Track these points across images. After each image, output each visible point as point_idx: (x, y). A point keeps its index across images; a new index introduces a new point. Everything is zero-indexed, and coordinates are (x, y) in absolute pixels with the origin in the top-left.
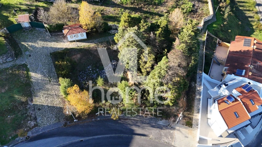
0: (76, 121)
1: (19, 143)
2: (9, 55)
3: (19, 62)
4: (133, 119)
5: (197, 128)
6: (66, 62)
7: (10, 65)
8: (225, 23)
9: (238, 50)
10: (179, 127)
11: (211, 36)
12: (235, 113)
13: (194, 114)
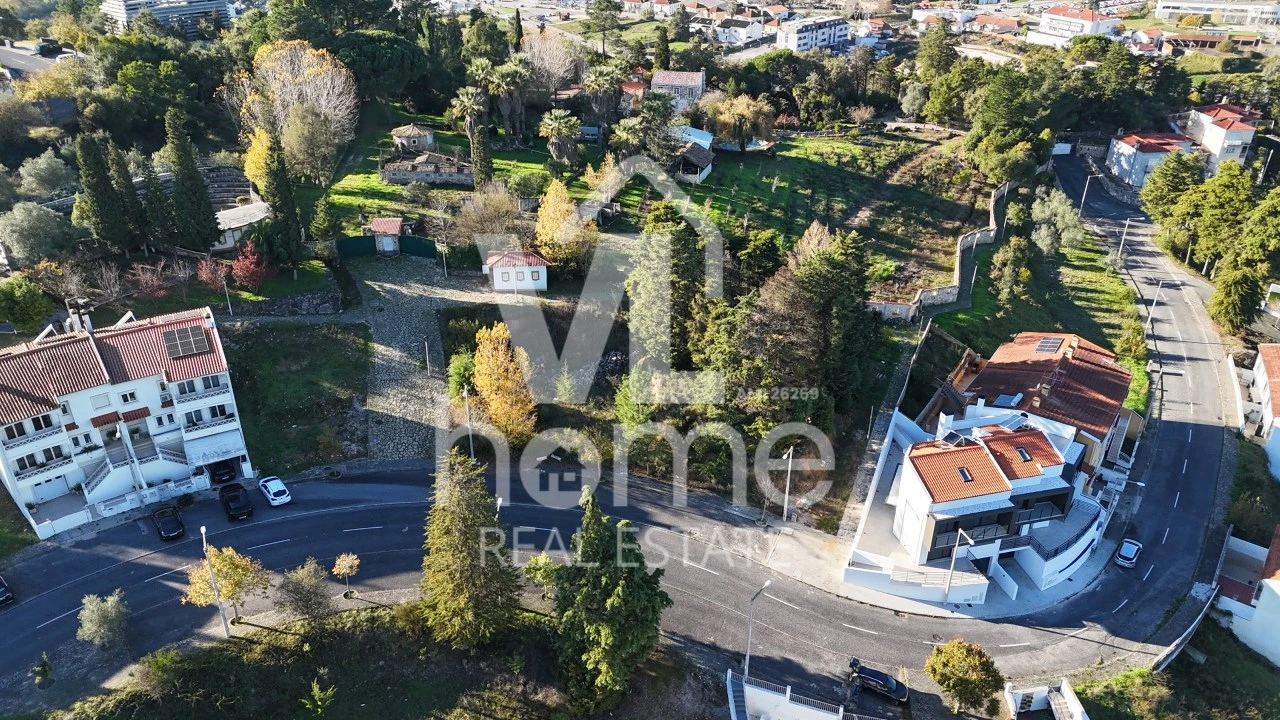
2: (328, 298)
3: (347, 318)
4: (648, 488)
7: (325, 319)
8: (998, 316)
9: (1017, 359)
10: (792, 530)
11: (943, 338)
12: (962, 472)
13: (849, 504)
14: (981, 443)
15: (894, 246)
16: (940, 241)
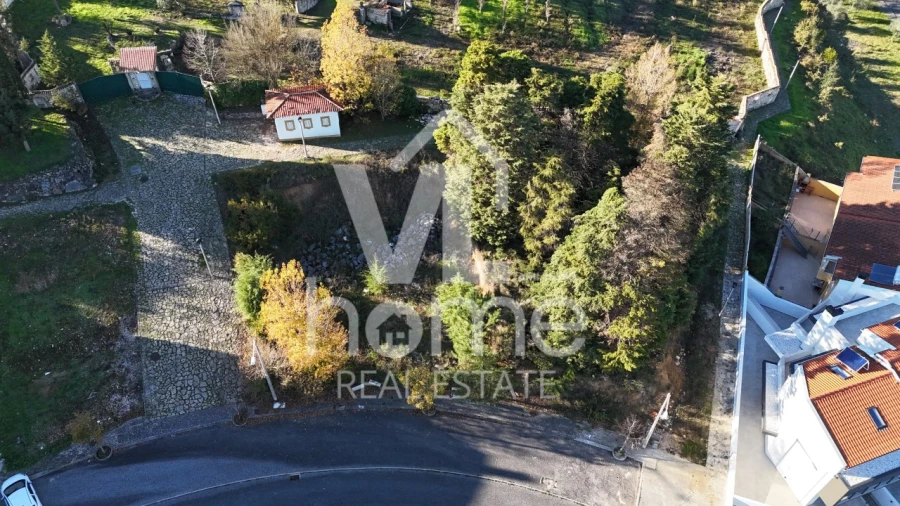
0: (279, 409)
1: (70, 467)
2: (75, 171)
3: (104, 196)
4: (485, 416)
5: (726, 467)
6: (265, 203)
7: (73, 202)
8: (821, 119)
9: (874, 201)
10: (655, 461)
11: (773, 158)
12: (871, 410)
13: (713, 417)
14: (886, 363)
15: (693, 24)
16: (734, 11)
